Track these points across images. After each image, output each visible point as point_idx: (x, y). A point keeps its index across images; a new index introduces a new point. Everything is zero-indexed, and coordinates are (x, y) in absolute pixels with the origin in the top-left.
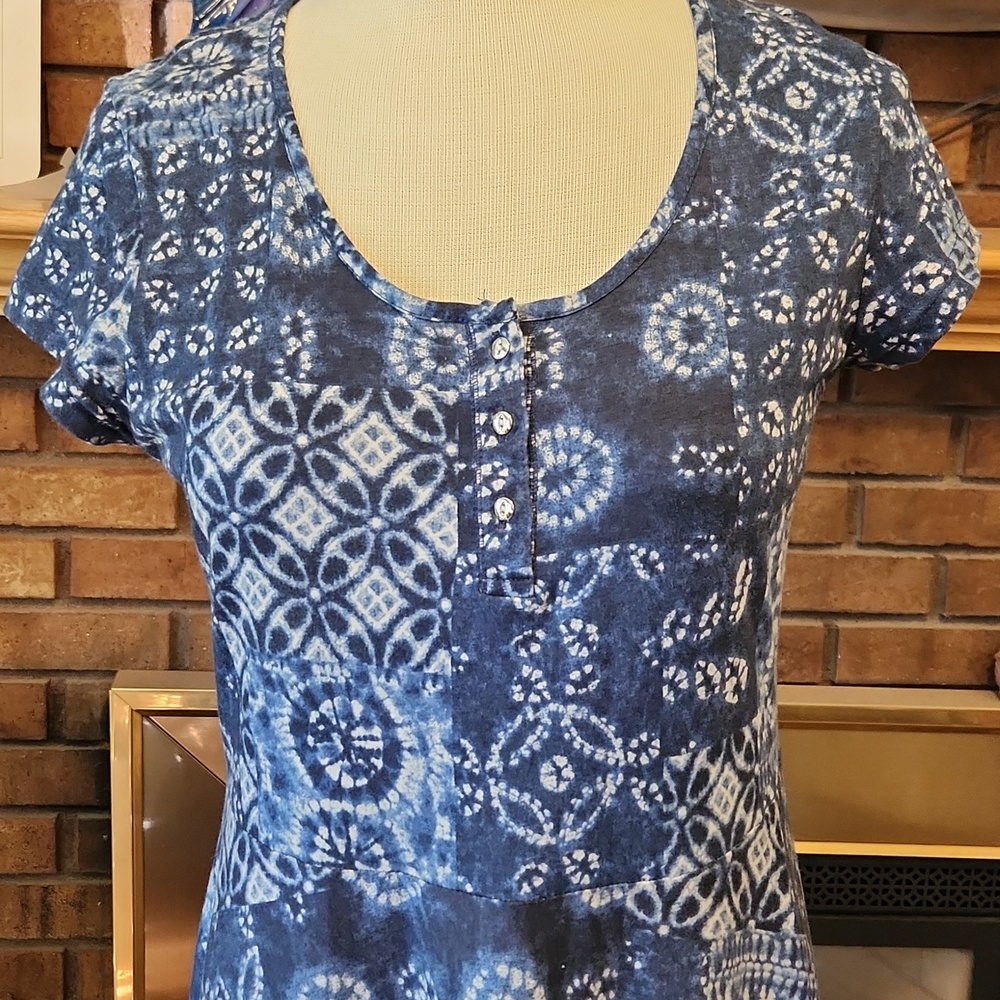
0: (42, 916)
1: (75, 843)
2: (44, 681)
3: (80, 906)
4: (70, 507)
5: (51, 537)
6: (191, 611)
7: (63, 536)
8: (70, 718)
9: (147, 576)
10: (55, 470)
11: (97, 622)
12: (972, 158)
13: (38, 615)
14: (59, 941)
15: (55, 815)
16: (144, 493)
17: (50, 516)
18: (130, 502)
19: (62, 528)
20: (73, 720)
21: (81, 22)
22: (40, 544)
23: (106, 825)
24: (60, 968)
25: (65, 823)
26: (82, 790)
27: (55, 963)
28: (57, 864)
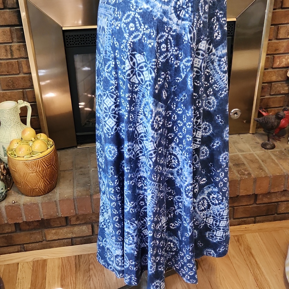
0: (11, 53)
1: (15, 35)
3: (19, 50)
8: (8, 2)
14: (16, 59)
15: (9, 28)
23: (22, 30)
24: (17, 65)
25: (12, 30)
26: (15, 21)
27: (16, 64)
28: (12, 40)
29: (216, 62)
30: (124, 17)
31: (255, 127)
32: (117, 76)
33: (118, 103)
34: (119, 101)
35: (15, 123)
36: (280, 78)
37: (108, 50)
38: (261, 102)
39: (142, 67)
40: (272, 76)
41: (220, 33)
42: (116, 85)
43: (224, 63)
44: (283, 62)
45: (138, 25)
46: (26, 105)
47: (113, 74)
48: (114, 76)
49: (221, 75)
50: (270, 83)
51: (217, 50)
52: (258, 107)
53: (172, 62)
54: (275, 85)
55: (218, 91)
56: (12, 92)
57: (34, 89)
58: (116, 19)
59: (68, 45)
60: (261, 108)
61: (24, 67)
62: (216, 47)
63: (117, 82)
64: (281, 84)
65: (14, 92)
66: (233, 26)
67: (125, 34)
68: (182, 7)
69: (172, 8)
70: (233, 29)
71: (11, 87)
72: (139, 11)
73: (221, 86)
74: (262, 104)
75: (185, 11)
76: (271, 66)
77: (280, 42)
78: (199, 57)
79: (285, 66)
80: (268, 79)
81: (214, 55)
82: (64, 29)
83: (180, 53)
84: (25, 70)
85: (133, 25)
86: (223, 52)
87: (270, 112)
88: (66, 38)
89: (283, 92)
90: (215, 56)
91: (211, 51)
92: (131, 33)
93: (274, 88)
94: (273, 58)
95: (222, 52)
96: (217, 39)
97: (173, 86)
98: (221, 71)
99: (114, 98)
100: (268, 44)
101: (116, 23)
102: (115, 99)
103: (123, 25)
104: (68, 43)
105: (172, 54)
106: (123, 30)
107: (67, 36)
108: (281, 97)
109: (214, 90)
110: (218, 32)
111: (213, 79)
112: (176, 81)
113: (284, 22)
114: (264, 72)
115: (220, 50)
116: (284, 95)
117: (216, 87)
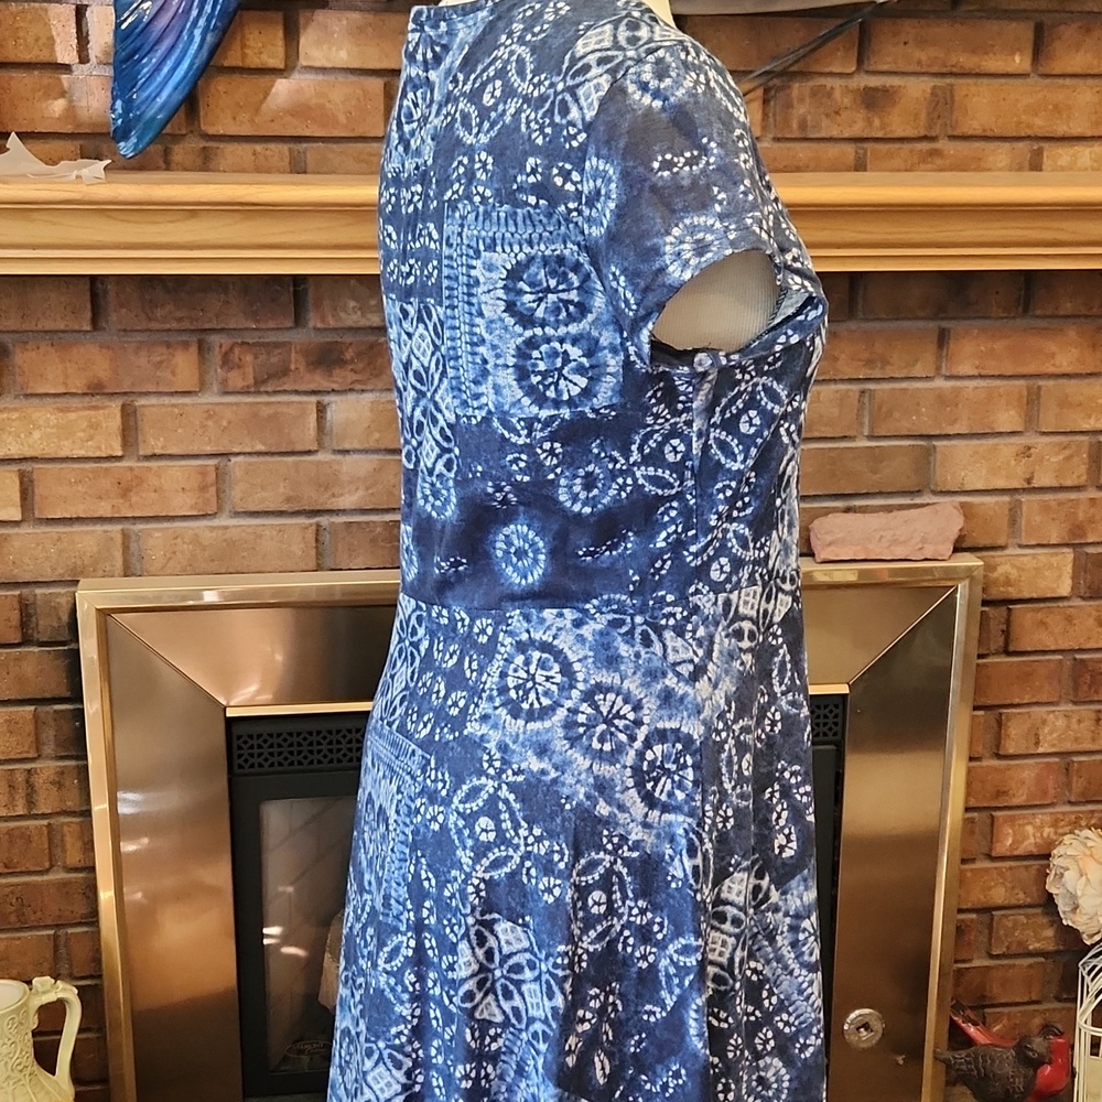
0: (28, 795)
1: (49, 734)
2: (17, 593)
3: (59, 785)
4: (31, 441)
5: (15, 467)
6: (140, 526)
7: (26, 467)
8: (41, 623)
9: (100, 498)
10: (15, 410)
11: (59, 539)
12: (765, 115)
13: (9, 535)
14: (44, 816)
15: (32, 708)
16: (94, 426)
17: (14, 450)
18: (81, 434)
19: (25, 459)
20: (45, 626)
21: (16, 25)
22: (7, 474)
23: (80, 715)
24: (45, 839)
25: (42, 715)
26: (55, 684)
27: (41, 834)
28: (38, 750)
29: (782, 933)
30: (461, 794)
31: (943, 1078)
32: (423, 988)
33: (417, 1088)
34: (420, 1079)
35: (9, 1073)
36: (1021, 895)
37: (393, 893)
38: (957, 984)
39: (518, 968)
40: (990, 888)
41: (793, 837)
42: (415, 1021)
43: (810, 935)
44: (1026, 838)
45: (507, 825)
46: (60, 995)
47: (407, 982)
48: (411, 989)
49: (800, 979)
50: (986, 910)
51: (784, 893)
52: (949, 1003)
53: (629, 950)
54: (1007, 922)
55: (794, 1038)
56: (13, 939)
57: (98, 927)
58: (433, 797)
59: (240, 767)
60: (957, 1007)
61: (68, 846)
62: (781, 883)
63: (417, 1012)
64: (1027, 916)
65: (19, 939)
66: (839, 711)
67: (459, 853)
68: (662, 767)
69: (628, 772)
70: (839, 720)
71: (13, 918)
72: (511, 779)
73: (802, 1018)
74: (961, 989)
75: (673, 781)
76: (985, 850)
77: (1009, 768)
78: (723, 926)
79: (1035, 851)
80: (976, 897)
81: (776, 909)
82: (230, 713)
83: (658, 920)
84: (74, 856)
85: (491, 826)
86: (805, 898)
87: (997, 1021)
88: (235, 743)
89: (1037, 945)
90: (781, 914)
91: (767, 897)
92: (480, 851)
93: (1002, 932)
94: (989, 821)
95: (801, 899)
96: (784, 855)
97: (633, 1036)
98: (803, 965)
99: (405, 1069)
100: (969, 771)
101: (431, 809)
102: (408, 1074)
103: (453, 818)
104: (241, 761)
105: (628, 921)
106: (455, 837)
107: (239, 737)
108: (1030, 966)
109: (778, 1034)
110: (786, 831)
111: (774, 994)
112: (645, 1017)
113: (1017, 701)
114: (962, 872)
115: (795, 892)
116: (1042, 960)
117: (787, 1024)
